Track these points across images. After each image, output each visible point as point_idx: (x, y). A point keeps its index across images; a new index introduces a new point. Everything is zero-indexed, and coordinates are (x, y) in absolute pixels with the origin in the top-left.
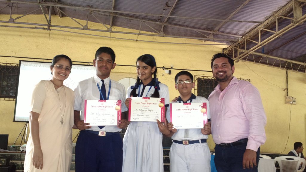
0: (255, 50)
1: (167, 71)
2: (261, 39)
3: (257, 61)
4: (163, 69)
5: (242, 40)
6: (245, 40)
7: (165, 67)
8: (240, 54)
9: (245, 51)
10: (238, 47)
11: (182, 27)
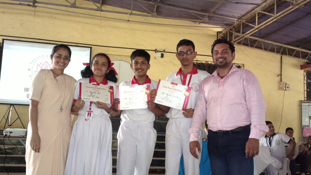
0: (252, 33)
1: (159, 54)
2: (258, 22)
3: (252, 46)
4: (156, 52)
5: (238, 23)
6: (241, 23)
7: (157, 50)
8: (235, 38)
9: (241, 35)
10: (234, 30)
11: (176, 8)
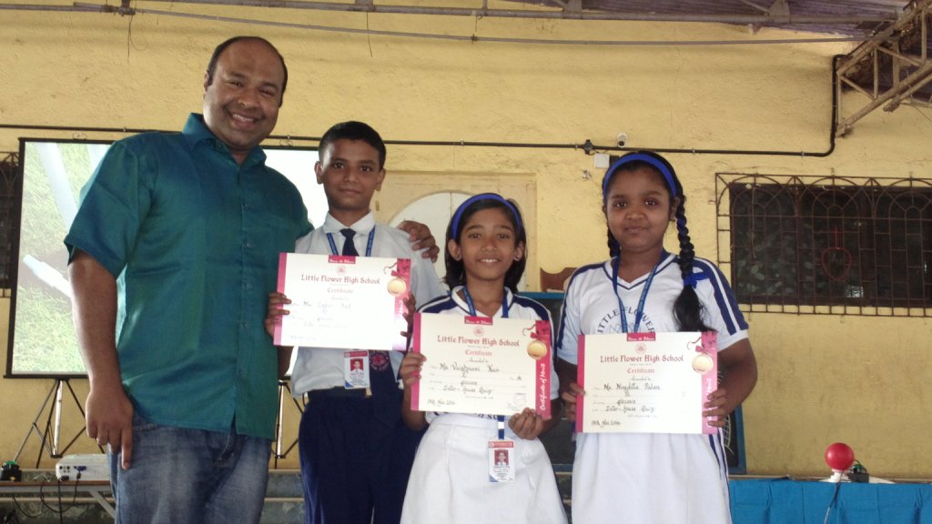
1: (601, 160)
4: (587, 153)
5: (910, 17)
6: (923, 15)
7: (594, 144)
8: (902, 77)
9: (923, 62)
10: (895, 45)
